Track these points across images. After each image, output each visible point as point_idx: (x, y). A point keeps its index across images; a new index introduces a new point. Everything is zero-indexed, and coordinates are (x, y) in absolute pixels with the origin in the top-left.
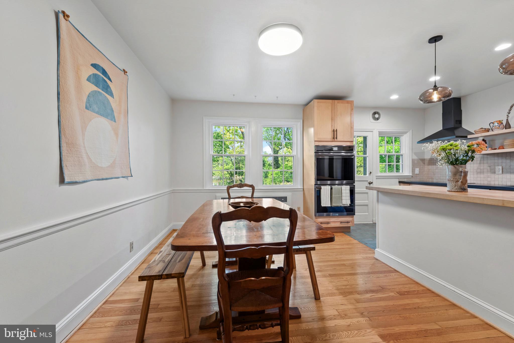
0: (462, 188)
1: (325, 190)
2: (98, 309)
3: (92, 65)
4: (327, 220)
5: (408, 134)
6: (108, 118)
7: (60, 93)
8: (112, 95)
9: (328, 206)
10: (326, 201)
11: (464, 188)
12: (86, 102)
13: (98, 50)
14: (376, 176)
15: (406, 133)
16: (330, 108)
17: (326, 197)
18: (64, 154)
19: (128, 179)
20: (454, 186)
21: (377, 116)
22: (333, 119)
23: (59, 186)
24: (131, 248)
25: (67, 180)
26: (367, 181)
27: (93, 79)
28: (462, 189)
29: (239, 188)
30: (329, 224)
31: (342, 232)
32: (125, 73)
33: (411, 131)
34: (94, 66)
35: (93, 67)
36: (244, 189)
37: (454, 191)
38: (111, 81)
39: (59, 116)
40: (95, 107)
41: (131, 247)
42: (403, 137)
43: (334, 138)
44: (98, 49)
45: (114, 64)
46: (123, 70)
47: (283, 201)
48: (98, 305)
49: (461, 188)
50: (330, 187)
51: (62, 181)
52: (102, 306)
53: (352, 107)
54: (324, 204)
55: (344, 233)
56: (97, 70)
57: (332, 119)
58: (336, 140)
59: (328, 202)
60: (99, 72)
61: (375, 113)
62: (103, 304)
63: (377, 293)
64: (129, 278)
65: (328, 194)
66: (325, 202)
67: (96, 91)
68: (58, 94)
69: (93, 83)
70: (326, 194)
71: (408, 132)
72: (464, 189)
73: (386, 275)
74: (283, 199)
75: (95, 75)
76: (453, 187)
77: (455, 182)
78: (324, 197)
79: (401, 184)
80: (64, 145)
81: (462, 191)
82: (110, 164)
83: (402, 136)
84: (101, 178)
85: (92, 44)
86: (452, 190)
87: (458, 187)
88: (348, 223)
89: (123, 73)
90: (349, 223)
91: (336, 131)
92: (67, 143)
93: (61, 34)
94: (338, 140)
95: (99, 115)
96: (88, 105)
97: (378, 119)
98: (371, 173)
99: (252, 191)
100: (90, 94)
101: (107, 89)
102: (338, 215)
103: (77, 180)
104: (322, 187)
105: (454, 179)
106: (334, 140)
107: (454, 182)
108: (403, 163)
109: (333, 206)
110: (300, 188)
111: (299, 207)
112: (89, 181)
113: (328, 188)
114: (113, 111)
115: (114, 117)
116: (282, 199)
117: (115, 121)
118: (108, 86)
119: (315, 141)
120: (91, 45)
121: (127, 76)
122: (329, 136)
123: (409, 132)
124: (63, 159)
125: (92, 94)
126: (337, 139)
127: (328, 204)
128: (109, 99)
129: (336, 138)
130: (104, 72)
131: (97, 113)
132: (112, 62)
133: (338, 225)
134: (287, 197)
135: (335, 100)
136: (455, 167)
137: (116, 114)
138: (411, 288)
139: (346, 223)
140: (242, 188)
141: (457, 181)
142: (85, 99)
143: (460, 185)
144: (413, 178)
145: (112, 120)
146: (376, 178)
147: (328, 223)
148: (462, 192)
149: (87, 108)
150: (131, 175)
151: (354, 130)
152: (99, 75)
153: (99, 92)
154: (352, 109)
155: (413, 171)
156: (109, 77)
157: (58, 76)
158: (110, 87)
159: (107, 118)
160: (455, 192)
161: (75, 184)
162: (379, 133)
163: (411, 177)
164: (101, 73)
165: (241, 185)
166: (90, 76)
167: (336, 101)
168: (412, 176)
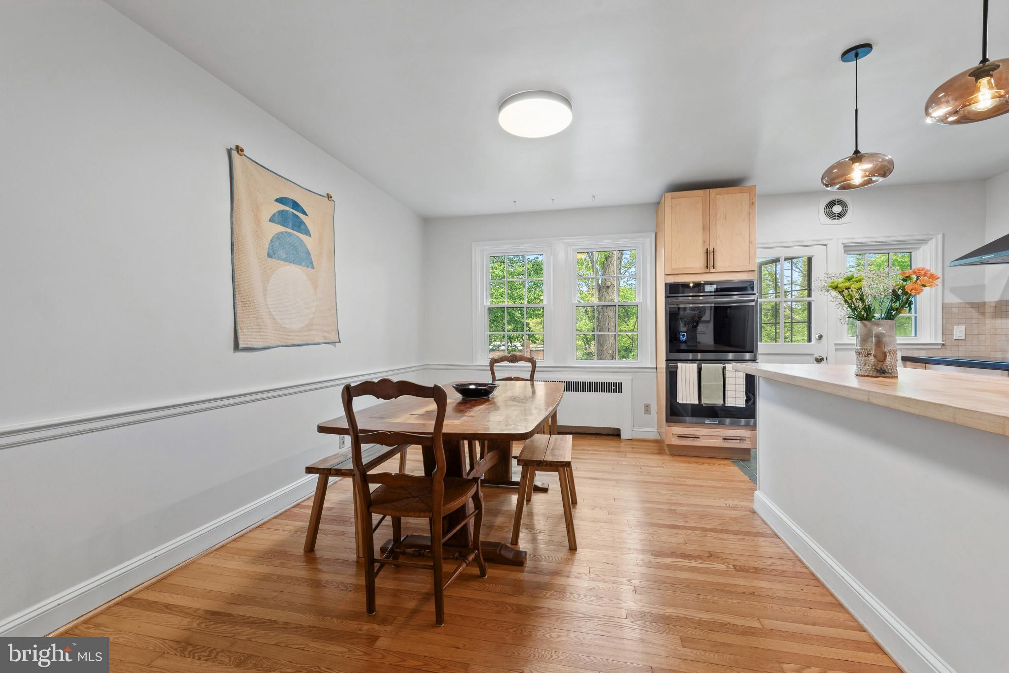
0: (878, 369)
1: (687, 371)
2: (285, 511)
3: (277, 200)
4: (692, 430)
5: (931, 245)
6: (301, 266)
7: (234, 244)
8: (307, 233)
9: (692, 402)
10: (688, 392)
11: (881, 369)
12: (269, 249)
13: (286, 179)
14: (835, 344)
15: (925, 241)
16: (700, 206)
17: (688, 385)
18: (238, 315)
19: (335, 346)
20: (864, 364)
21: (837, 209)
22: (706, 228)
23: (234, 353)
24: (341, 444)
25: (241, 345)
26: (813, 354)
27: (280, 218)
28: (878, 371)
29: (511, 364)
30: (698, 439)
31: (730, 459)
32: (330, 199)
33: (940, 236)
34: (280, 200)
35: (279, 202)
36: (519, 365)
37: (863, 374)
38: (307, 215)
39: (233, 271)
40: (282, 253)
41: (342, 441)
42: (918, 252)
43: (707, 267)
44: (284, 178)
45: (309, 191)
46: (326, 195)
47: (614, 390)
48: (286, 507)
49: (875, 369)
50: (695, 365)
51: (236, 347)
52: (291, 508)
53: (753, 199)
54: (684, 399)
55: (733, 462)
56: (284, 204)
57: (704, 229)
58: (712, 270)
59: (692, 395)
60: (286, 207)
61: (832, 204)
62: (294, 507)
63: (689, 560)
64: (335, 483)
65: (691, 379)
66: (687, 395)
67: (282, 233)
68: (232, 245)
69: (278, 223)
70: (687, 379)
71: (930, 239)
72: (882, 371)
73: (744, 539)
74: (614, 386)
75: (281, 212)
76: (862, 366)
77: (865, 356)
78: (684, 383)
79: (908, 363)
80: (239, 304)
81: (879, 375)
82: (304, 325)
83: (917, 249)
84: (290, 343)
85: (276, 174)
86: (861, 374)
87: (870, 367)
88: (742, 441)
89: (327, 199)
90: (745, 442)
91: (713, 252)
92: (242, 302)
93: (234, 175)
94: (718, 269)
95: (288, 263)
96: (271, 251)
97: (840, 215)
98: (821, 337)
99: (531, 369)
100: (273, 237)
101: (299, 226)
102: (717, 423)
103: (256, 346)
104: (679, 365)
105: (862, 349)
106: (708, 271)
107: (862, 356)
108: (917, 315)
109: (705, 404)
110: (649, 366)
111: (648, 404)
112: (273, 347)
113: (691, 368)
114: (310, 254)
115: (312, 262)
116: (611, 387)
117: (313, 268)
118: (302, 222)
119: (666, 275)
120: (274, 175)
121: (333, 201)
122: (698, 263)
123: (934, 240)
124: (238, 320)
125: (279, 236)
126: (714, 268)
127: (692, 399)
128: (302, 239)
129: (714, 266)
130: (295, 205)
131: (285, 260)
132: (307, 188)
133: (718, 443)
134: (621, 383)
135: (711, 190)
136: (865, 326)
137: (314, 258)
138: (775, 565)
139: (739, 441)
140: (516, 364)
141: (868, 354)
142: (266, 245)
143: (874, 362)
144: (946, 348)
145: (308, 266)
146: (836, 350)
147: (696, 437)
148: (878, 377)
149: (269, 256)
150: (338, 341)
151: (758, 246)
152: (287, 211)
153: (287, 233)
154: (753, 203)
155: (946, 331)
156: (303, 209)
157: (232, 224)
158: (304, 223)
159: (299, 265)
160: (864, 376)
161: (251, 351)
162: (844, 247)
163: (940, 347)
164: (290, 207)
165: (514, 359)
166: (274, 214)
167: (714, 191)
168: (943, 345)
